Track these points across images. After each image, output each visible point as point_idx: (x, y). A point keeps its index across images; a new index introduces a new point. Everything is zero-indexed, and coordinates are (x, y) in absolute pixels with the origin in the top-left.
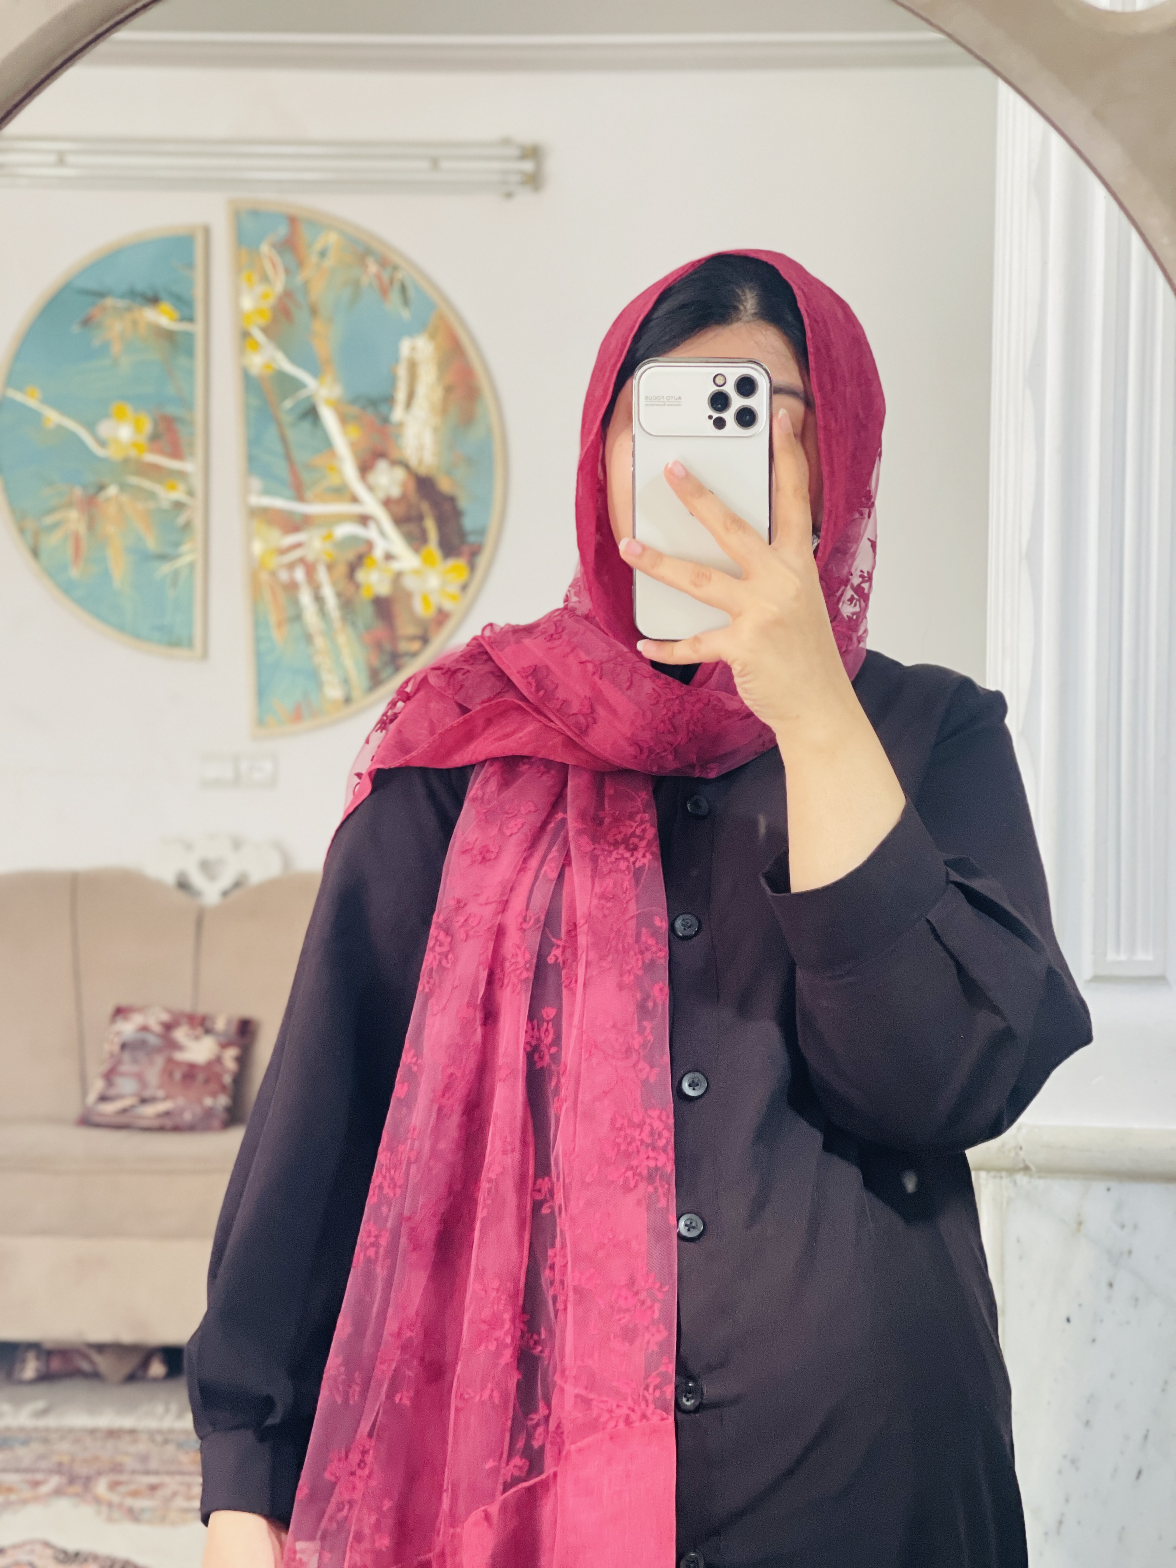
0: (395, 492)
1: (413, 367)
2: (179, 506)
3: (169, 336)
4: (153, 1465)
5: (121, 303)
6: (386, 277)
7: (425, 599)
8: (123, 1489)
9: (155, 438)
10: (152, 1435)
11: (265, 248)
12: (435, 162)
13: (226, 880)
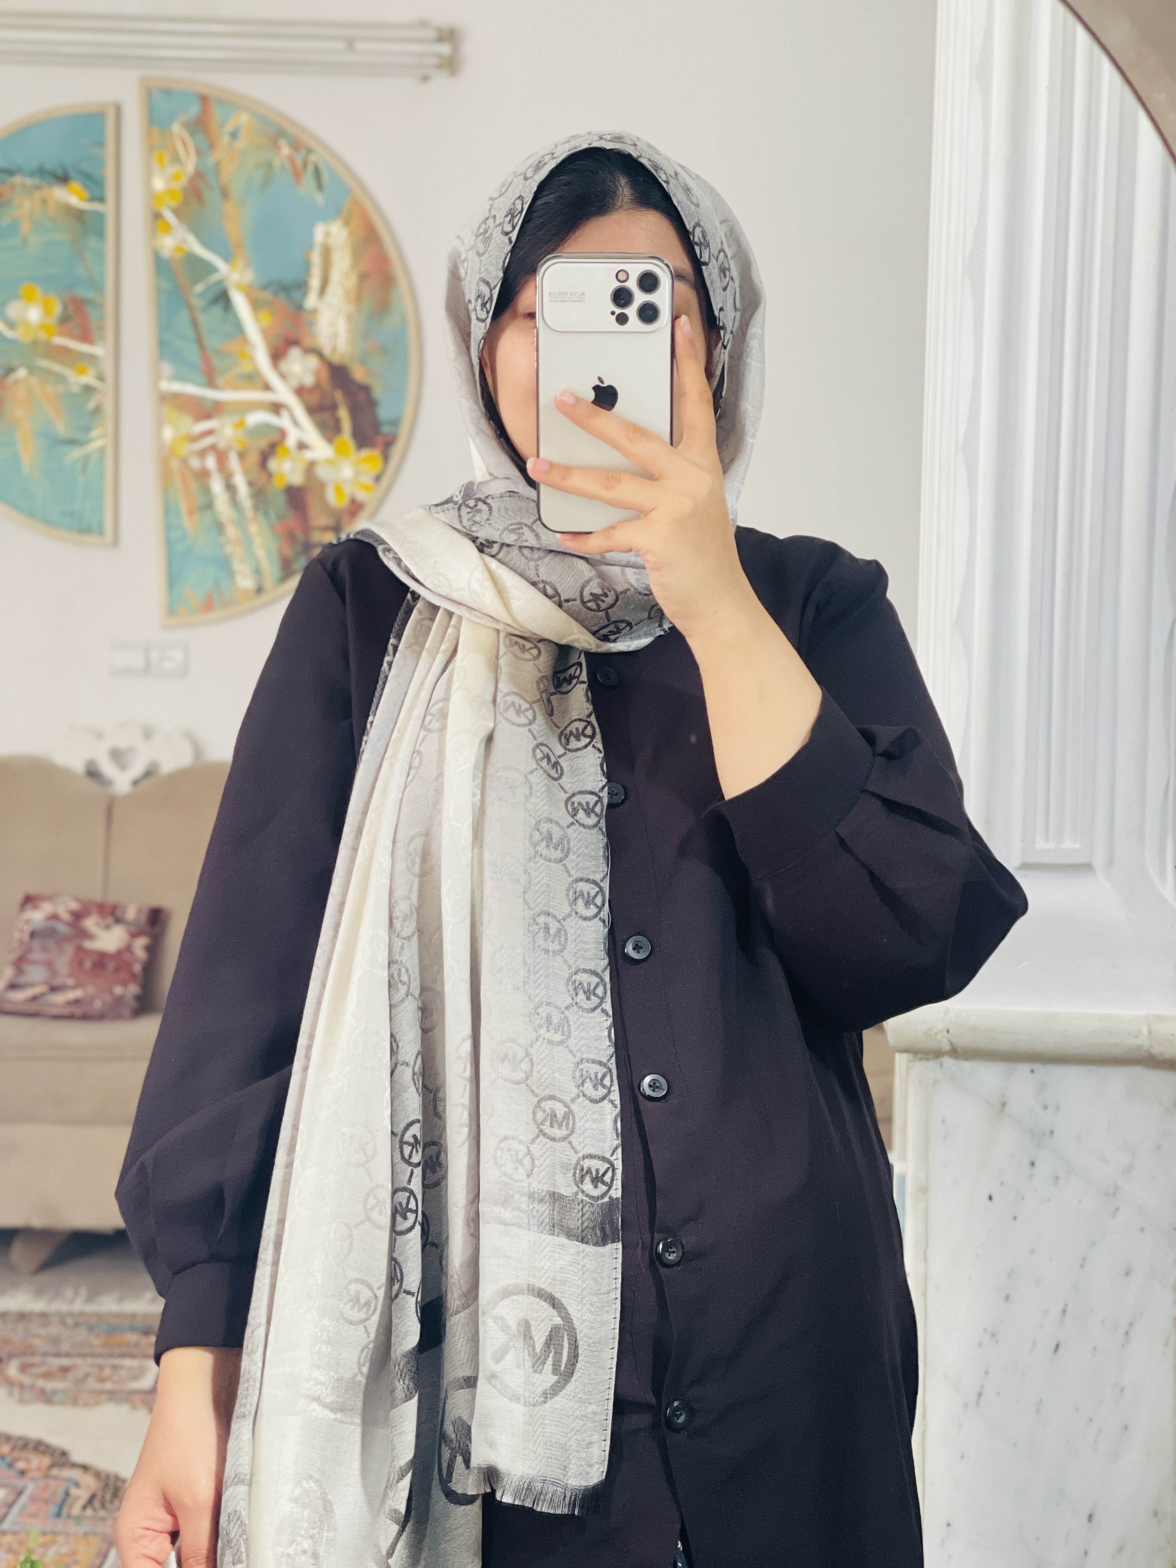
0: (309, 380)
1: (327, 253)
2: (88, 390)
3: (79, 216)
4: (65, 1347)
5: (29, 181)
6: (299, 160)
7: (338, 490)
8: (35, 1371)
9: (64, 320)
10: (62, 1318)
11: (176, 128)
12: (350, 43)
13: (136, 769)
